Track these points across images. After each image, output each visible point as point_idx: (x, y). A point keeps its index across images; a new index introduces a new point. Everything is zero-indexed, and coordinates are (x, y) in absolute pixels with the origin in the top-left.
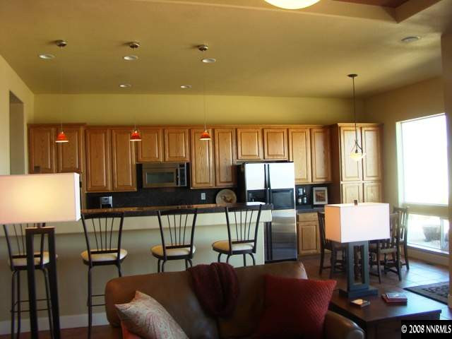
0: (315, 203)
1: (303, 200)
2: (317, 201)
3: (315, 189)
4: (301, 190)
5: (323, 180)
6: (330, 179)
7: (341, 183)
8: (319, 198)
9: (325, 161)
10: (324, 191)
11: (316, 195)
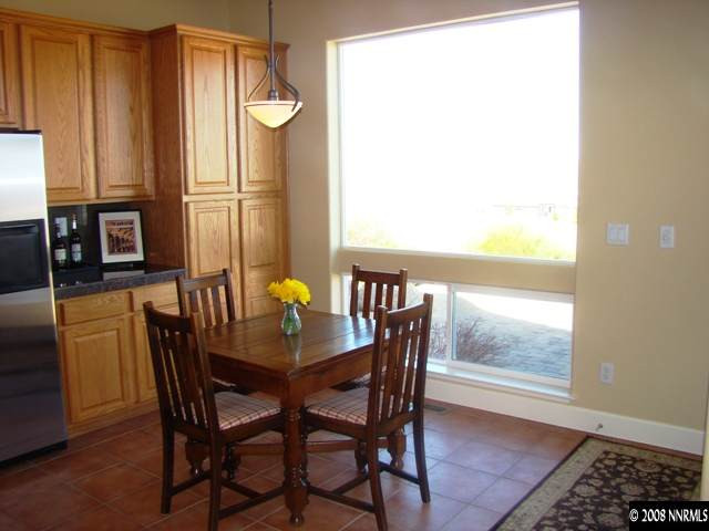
0: (107, 258)
1: (70, 254)
2: (111, 252)
3: (104, 217)
4: (62, 222)
5: (129, 193)
6: (149, 187)
7: (185, 199)
8: (118, 245)
9: (136, 137)
10: (132, 222)
11: (110, 236)
